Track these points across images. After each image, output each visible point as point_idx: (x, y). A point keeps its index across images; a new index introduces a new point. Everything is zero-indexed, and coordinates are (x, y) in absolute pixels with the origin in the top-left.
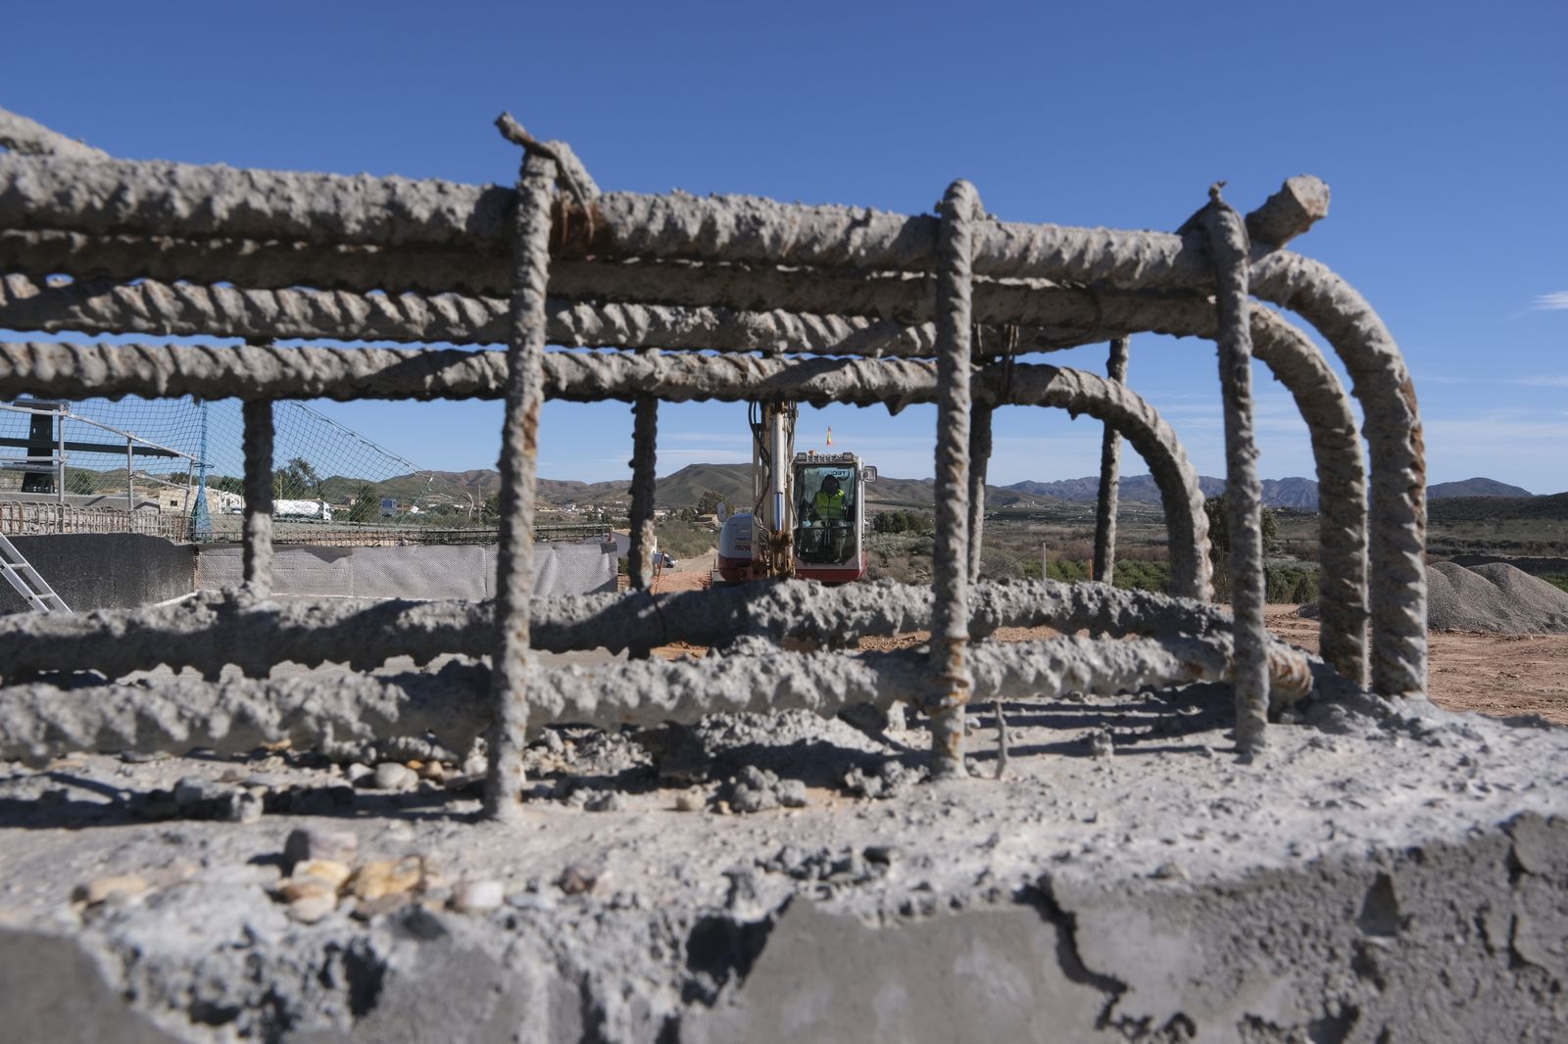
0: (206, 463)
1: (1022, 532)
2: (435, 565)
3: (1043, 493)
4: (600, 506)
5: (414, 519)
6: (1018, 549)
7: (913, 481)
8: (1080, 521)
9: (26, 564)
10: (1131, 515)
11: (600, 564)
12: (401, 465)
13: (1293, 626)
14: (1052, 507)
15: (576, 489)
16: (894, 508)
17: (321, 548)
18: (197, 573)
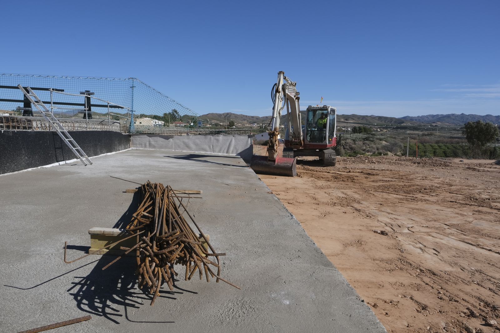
0: (133, 110)
1: (404, 133)
2: (198, 141)
3: (413, 120)
4: (264, 124)
5: (208, 128)
6: (402, 139)
7: (367, 116)
8: (426, 130)
9: (72, 139)
10: (445, 128)
11: (247, 141)
12: (188, 110)
13: (490, 168)
14: (416, 125)
15: (257, 118)
16: (360, 125)
17: (165, 136)
18: (131, 143)
